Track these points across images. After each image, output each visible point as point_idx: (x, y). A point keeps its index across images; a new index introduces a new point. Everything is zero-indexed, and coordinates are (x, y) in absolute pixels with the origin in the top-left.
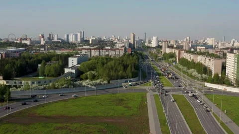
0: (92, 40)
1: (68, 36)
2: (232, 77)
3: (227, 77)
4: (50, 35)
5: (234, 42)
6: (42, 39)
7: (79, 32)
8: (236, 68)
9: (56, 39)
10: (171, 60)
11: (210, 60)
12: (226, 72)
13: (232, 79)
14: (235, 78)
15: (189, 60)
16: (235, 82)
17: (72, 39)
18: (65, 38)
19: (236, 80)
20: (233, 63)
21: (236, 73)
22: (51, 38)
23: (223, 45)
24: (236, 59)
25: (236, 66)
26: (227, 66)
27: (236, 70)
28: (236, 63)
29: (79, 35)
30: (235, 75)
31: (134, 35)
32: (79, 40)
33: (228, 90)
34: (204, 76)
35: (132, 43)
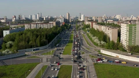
0: (45, 18)
1: (31, 16)
2: (126, 43)
3: (122, 44)
4: (19, 16)
5: (132, 17)
6: (14, 18)
7: (38, 14)
8: (128, 36)
9: (24, 18)
10: (87, 29)
11: (109, 29)
12: (121, 39)
13: (125, 45)
14: (128, 44)
15: (96, 29)
16: (127, 48)
17: (34, 18)
18: (29, 18)
19: (129, 47)
20: (126, 31)
21: (128, 40)
22: (20, 18)
23: (126, 19)
24: (128, 28)
25: (128, 34)
26: (121, 34)
27: (128, 38)
28: (128, 32)
29: (38, 15)
30: (128, 42)
31: (69, 14)
32: (38, 18)
33: (119, 57)
34: (103, 42)
35: (68, 19)
